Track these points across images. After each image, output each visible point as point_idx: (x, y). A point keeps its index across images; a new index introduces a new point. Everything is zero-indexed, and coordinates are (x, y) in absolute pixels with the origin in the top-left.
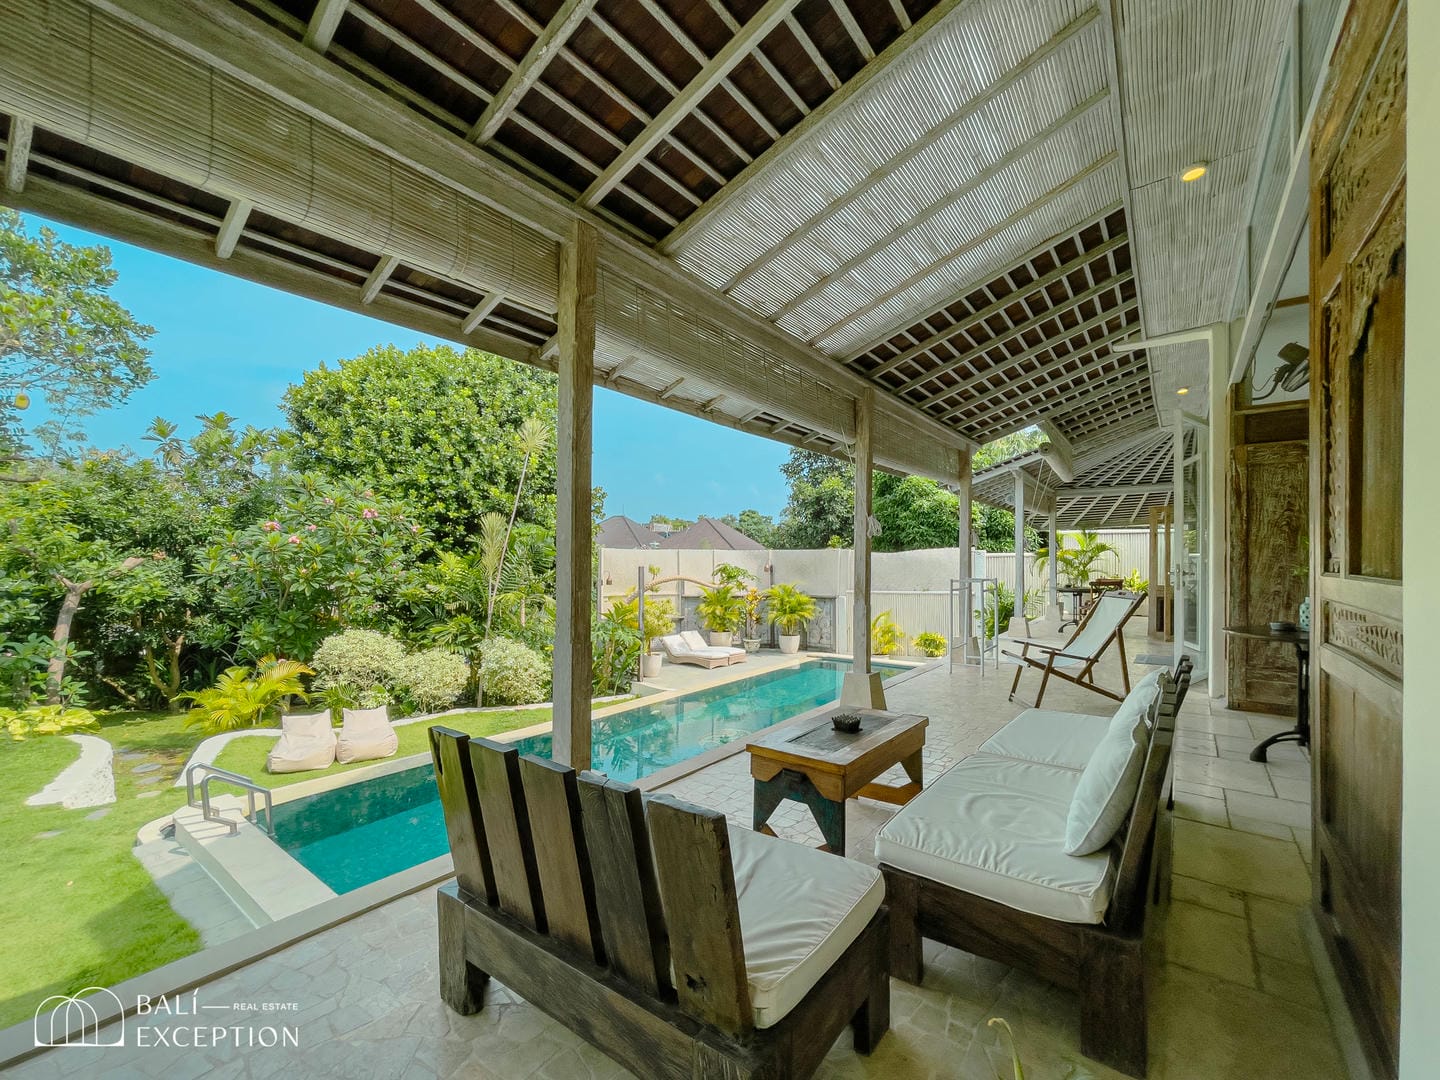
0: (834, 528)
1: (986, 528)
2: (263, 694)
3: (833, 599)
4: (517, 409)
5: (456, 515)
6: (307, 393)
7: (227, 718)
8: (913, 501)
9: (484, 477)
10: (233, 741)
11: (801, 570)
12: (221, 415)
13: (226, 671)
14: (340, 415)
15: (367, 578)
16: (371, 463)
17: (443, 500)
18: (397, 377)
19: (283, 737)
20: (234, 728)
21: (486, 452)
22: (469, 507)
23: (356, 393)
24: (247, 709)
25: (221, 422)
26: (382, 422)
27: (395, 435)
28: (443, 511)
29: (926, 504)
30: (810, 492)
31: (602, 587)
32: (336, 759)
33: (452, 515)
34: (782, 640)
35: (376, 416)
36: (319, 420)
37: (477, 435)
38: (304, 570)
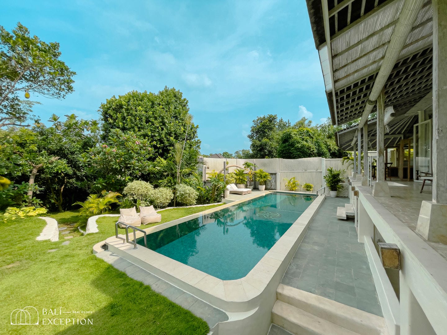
0: (266, 154)
1: (317, 153)
2: (106, 202)
3: (275, 174)
4: (176, 113)
5: (159, 146)
6: (108, 106)
7: (95, 211)
8: (295, 145)
9: (168, 134)
10: (99, 218)
11: (264, 165)
12: (73, 115)
13: (90, 195)
14: (121, 112)
15: (137, 164)
16: (133, 128)
17: (156, 141)
18: (140, 101)
19: (121, 216)
20: (99, 214)
21: (169, 125)
22: (163, 143)
23: (126, 105)
24: (102, 207)
25: (73, 117)
26: (136, 115)
27: (141, 119)
28: (155, 144)
29: (299, 145)
30: (258, 143)
31: (206, 169)
32: (142, 223)
33: (158, 146)
34: (260, 187)
35: (134, 113)
36: (113, 114)
37: (166, 120)
38: (118, 161)
